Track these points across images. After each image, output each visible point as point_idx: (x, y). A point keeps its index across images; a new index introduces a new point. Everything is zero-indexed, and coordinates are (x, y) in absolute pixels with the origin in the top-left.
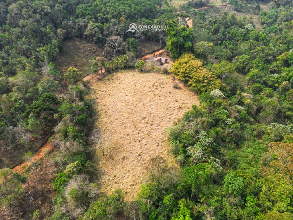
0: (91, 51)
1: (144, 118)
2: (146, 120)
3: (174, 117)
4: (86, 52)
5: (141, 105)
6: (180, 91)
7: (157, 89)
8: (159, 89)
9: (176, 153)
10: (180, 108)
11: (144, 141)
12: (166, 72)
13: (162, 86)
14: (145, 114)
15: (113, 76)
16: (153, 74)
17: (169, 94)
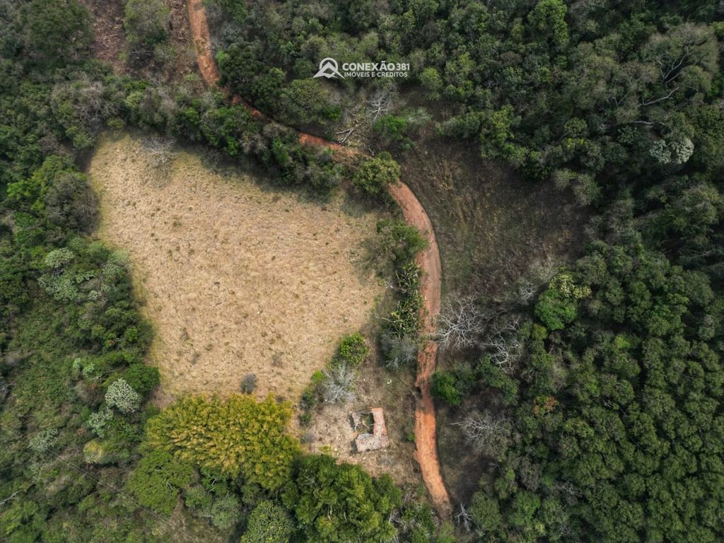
6: (236, 382)
7: (264, 335)
10: (186, 336)
12: (313, 400)
13: (269, 354)
14: (199, 259)
15: (380, 274)
16: (320, 366)
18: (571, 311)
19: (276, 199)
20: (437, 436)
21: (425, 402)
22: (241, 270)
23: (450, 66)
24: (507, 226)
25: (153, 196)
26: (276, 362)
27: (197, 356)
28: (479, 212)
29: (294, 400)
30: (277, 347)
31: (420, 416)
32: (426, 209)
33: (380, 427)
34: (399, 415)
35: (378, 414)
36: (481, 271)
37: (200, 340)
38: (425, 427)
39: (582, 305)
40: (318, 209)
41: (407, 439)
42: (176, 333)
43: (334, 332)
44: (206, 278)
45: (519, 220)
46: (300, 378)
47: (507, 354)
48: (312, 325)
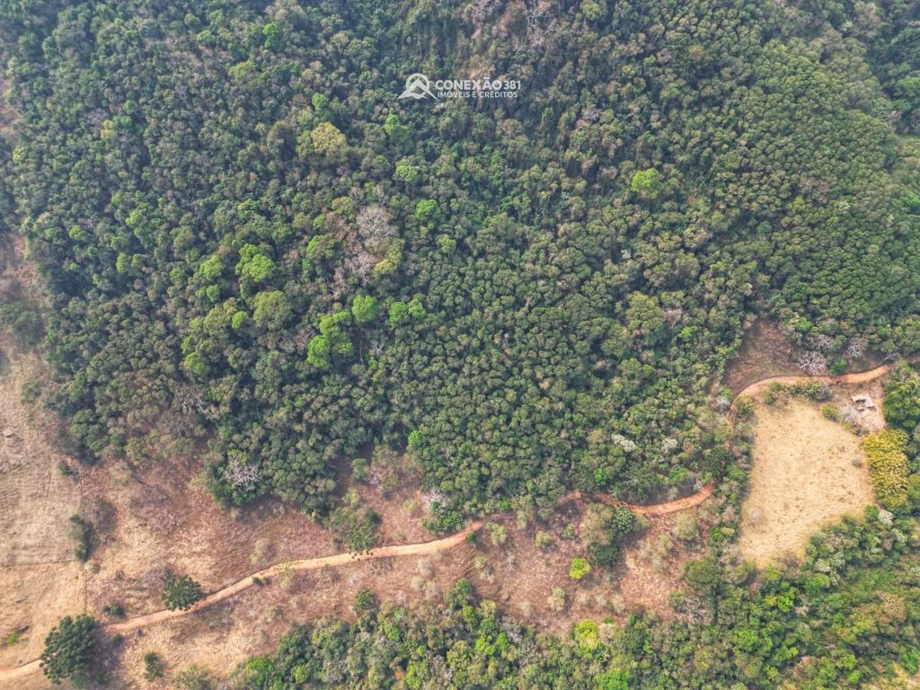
0: (775, 341)
1: (797, 499)
2: (798, 502)
3: (828, 509)
4: (767, 340)
5: (801, 478)
6: (858, 471)
7: (831, 458)
8: (833, 460)
9: (809, 553)
10: (842, 500)
11: (787, 526)
12: (858, 431)
13: (840, 455)
14: (801, 494)
16: (839, 428)
17: (840, 472)
18: (804, 319)
19: (757, 459)
20: (856, 373)
21: (842, 379)
22: (802, 471)
23: (701, 373)
24: (756, 348)
25: (772, 525)
26: (842, 450)
27: (850, 493)
28: (749, 361)
29: (859, 440)
30: (835, 450)
31: (850, 381)
32: (748, 386)
33: (860, 397)
34: (851, 391)
35: (855, 398)
36: (775, 359)
37: (842, 492)
38: (854, 378)
39: (801, 315)
40: (757, 439)
41: (861, 386)
42: (841, 505)
43: (822, 423)
44: (810, 490)
45: (753, 344)
46: (848, 438)
47: (824, 341)
48: (820, 434)
